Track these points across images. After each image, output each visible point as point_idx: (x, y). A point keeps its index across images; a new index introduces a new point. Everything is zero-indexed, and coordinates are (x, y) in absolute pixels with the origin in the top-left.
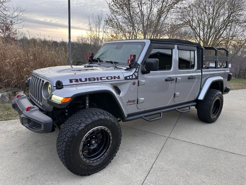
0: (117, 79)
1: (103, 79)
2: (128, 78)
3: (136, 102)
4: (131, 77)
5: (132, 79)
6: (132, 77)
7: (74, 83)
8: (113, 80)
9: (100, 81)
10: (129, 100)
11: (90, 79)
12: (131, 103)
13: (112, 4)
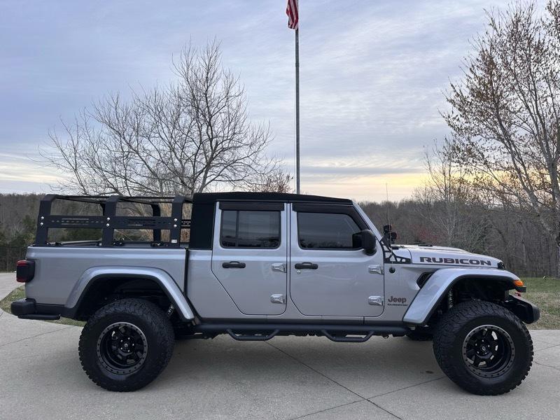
13: (454, 116)
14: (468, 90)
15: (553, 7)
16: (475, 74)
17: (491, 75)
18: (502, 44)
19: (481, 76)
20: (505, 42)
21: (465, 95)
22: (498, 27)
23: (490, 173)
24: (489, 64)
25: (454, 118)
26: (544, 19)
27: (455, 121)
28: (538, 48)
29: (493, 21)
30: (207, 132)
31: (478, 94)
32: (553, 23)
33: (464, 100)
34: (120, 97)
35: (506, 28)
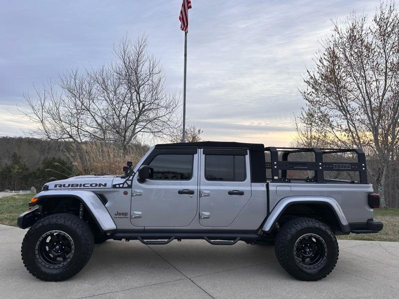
0: (102, 187)
1: (86, 185)
2: (118, 186)
3: (128, 216)
4: (121, 186)
5: (123, 187)
6: (123, 186)
7: (58, 187)
8: (98, 187)
9: (82, 187)
10: (117, 212)
11: (72, 185)
12: (121, 216)
13: (308, 92)
14: (319, 75)
15: (378, 20)
16: (323, 64)
17: (334, 65)
18: (343, 43)
19: (327, 65)
20: (345, 42)
21: (317, 78)
22: (340, 32)
23: (333, 132)
24: (333, 57)
25: (308, 94)
26: (372, 28)
27: (309, 96)
28: (368, 48)
29: (337, 28)
30: (136, 98)
31: (325, 77)
32: (378, 30)
33: (316, 81)
34: (78, 71)
35: (346, 33)
